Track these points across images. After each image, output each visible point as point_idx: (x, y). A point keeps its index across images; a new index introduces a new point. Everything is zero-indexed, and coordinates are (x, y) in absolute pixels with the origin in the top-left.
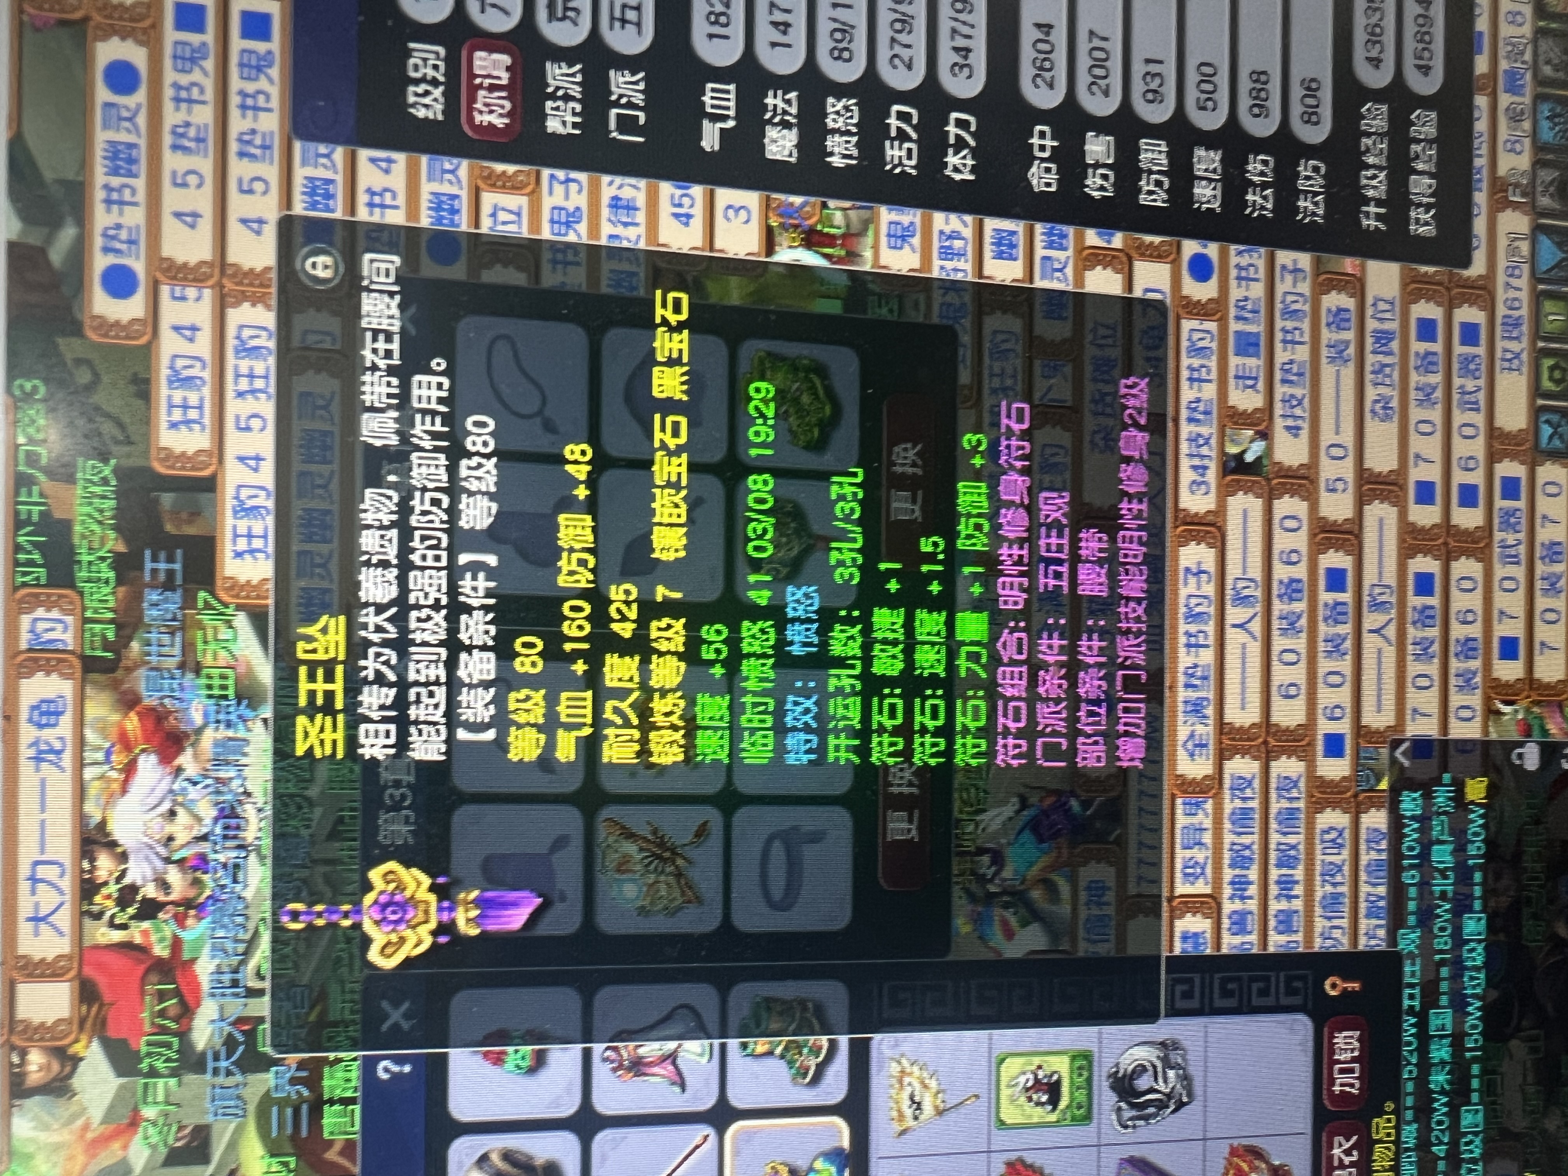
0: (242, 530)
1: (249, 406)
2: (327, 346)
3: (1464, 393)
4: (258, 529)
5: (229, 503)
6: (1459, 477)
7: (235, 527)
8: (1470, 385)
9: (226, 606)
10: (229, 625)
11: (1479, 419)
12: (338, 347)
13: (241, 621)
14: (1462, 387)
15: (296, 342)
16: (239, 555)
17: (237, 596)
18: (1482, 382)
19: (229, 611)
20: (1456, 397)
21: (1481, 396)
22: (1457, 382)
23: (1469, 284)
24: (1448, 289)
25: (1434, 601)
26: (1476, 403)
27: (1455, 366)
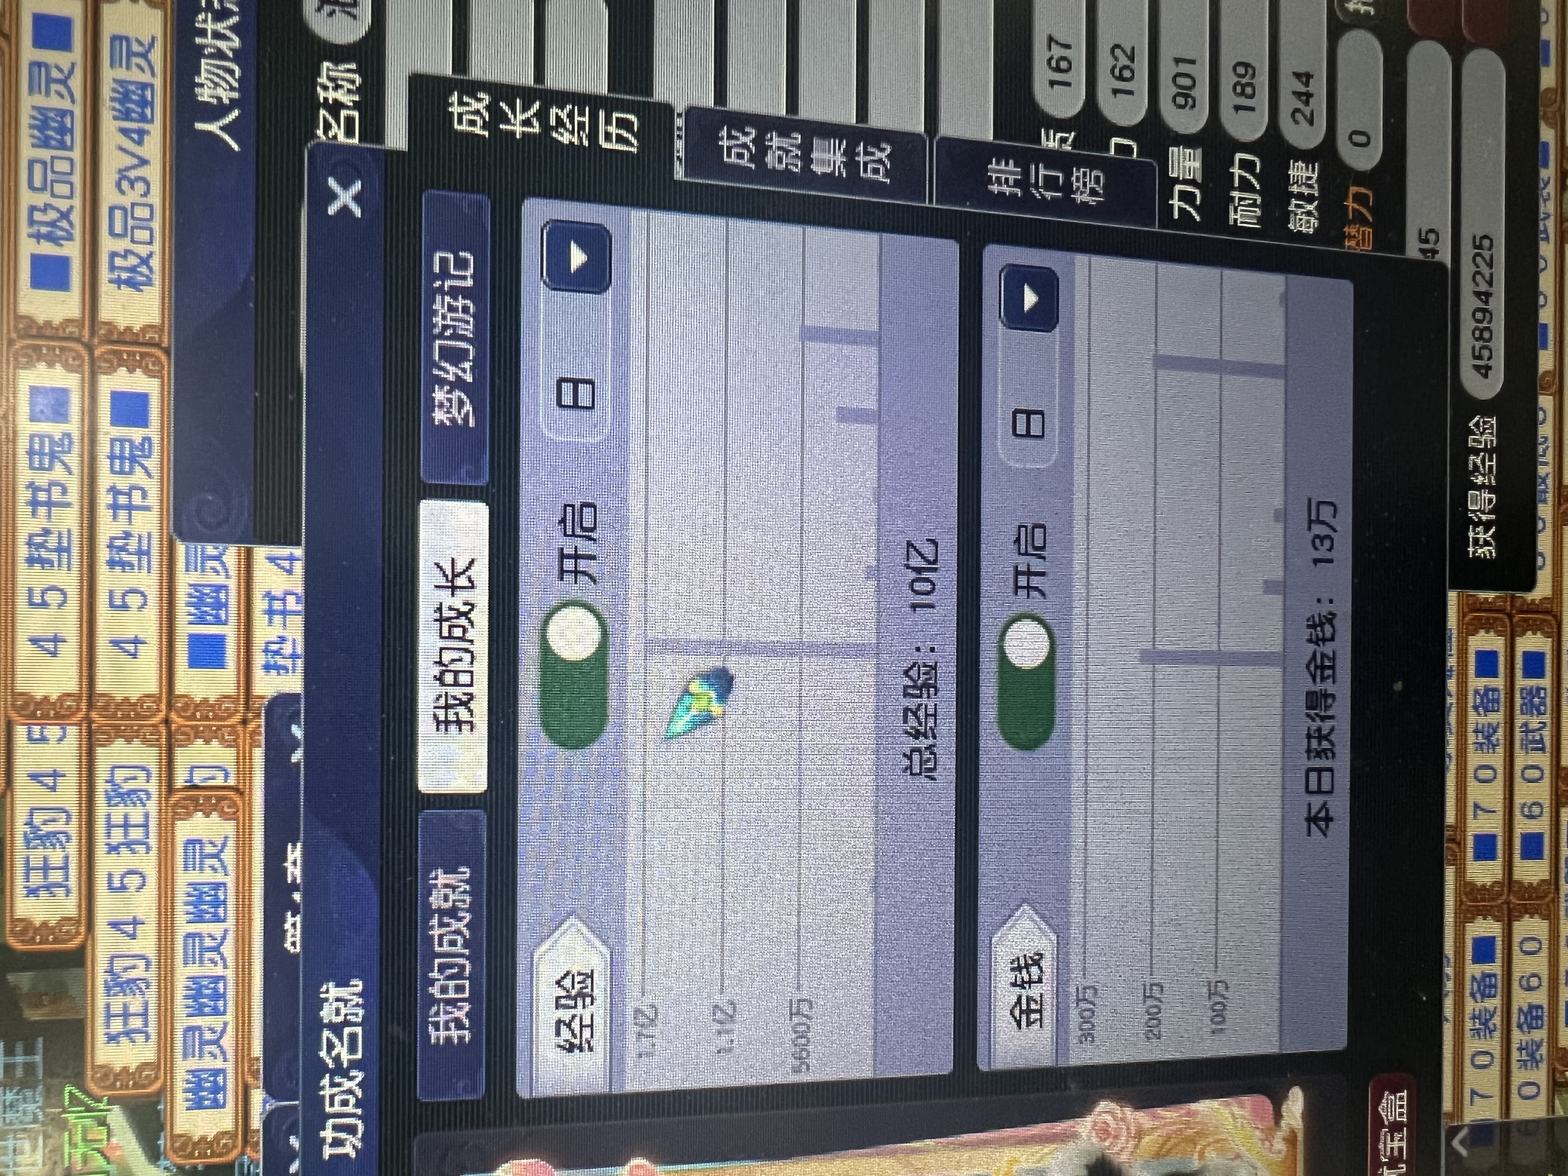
0: (117, 1007)
1: (125, 860)
2: (219, 782)
3: (1527, 731)
4: (135, 1006)
5: (101, 977)
6: (1522, 826)
7: (108, 1006)
8: (1534, 723)
9: (98, 1100)
10: (102, 1122)
11: (1544, 760)
12: (231, 782)
13: (117, 1117)
14: (1525, 725)
15: (180, 780)
16: (112, 1038)
17: (113, 1087)
18: (1547, 718)
19: (102, 1106)
20: (1518, 736)
21: (1547, 734)
22: (1520, 720)
23: (1533, 608)
24: (1510, 616)
25: (1495, 968)
26: (1541, 741)
27: (1518, 701)
